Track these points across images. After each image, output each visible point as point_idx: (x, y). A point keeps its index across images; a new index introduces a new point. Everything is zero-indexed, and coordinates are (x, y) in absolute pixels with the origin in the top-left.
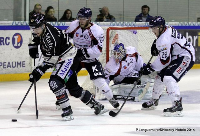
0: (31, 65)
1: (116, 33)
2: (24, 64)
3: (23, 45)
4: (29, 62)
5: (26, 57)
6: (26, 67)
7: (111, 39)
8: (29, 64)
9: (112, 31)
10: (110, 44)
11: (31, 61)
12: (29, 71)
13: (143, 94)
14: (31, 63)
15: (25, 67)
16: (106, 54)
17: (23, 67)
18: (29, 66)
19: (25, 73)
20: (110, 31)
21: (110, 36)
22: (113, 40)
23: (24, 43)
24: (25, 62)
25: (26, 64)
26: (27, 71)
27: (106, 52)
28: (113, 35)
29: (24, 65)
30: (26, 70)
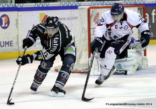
0: (18, 44)
1: (97, 12)
2: (12, 43)
3: (10, 25)
4: (16, 42)
5: (13, 36)
6: (14, 46)
7: (92, 17)
8: (17, 43)
9: (93, 10)
10: (91, 22)
11: (18, 40)
12: (16, 50)
13: (135, 68)
14: (18, 42)
15: (12, 46)
16: (87, 32)
17: (11, 46)
18: (16, 44)
19: (13, 51)
20: (91, 10)
21: (91, 15)
22: (94, 18)
23: (11, 24)
24: (12, 41)
25: (13, 43)
26: (14, 50)
27: (87, 30)
28: (94, 14)
29: (12, 45)
30: (13, 48)
